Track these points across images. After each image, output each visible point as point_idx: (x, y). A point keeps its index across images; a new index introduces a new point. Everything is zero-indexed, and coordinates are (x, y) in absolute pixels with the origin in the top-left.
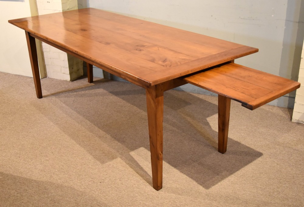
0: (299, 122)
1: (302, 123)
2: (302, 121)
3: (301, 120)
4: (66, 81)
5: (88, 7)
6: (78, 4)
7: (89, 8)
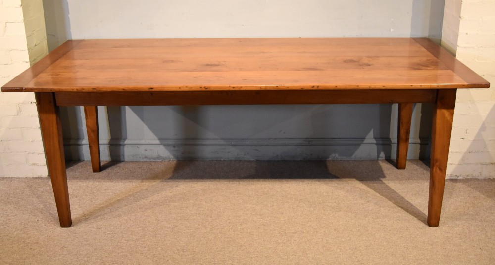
0: (452, 178)
1: (456, 178)
2: (456, 176)
3: (455, 174)
4: (40, 178)
5: (69, 39)
6: (48, 34)
7: (72, 41)
